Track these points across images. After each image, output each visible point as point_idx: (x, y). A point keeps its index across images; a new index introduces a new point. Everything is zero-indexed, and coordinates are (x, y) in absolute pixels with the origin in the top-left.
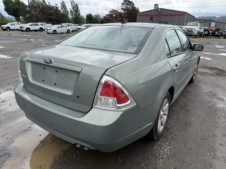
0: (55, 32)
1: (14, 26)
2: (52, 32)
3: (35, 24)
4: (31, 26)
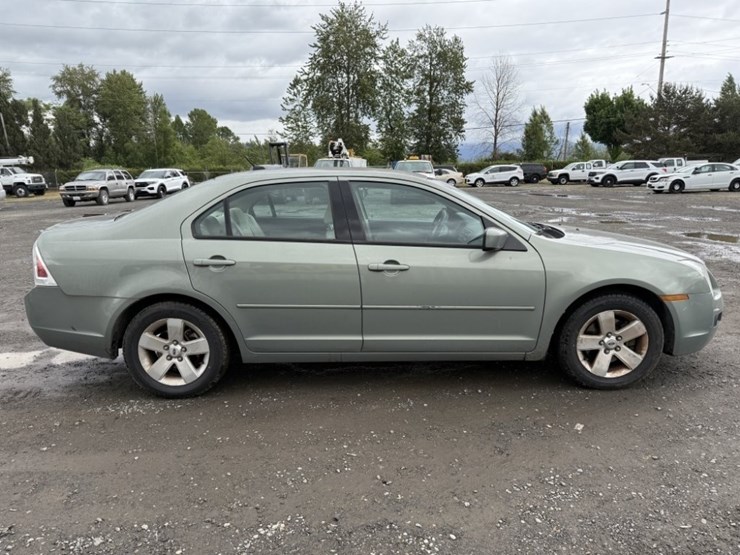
0: (677, 187)
1: (580, 171)
2: (667, 188)
3: (635, 163)
4: (621, 168)
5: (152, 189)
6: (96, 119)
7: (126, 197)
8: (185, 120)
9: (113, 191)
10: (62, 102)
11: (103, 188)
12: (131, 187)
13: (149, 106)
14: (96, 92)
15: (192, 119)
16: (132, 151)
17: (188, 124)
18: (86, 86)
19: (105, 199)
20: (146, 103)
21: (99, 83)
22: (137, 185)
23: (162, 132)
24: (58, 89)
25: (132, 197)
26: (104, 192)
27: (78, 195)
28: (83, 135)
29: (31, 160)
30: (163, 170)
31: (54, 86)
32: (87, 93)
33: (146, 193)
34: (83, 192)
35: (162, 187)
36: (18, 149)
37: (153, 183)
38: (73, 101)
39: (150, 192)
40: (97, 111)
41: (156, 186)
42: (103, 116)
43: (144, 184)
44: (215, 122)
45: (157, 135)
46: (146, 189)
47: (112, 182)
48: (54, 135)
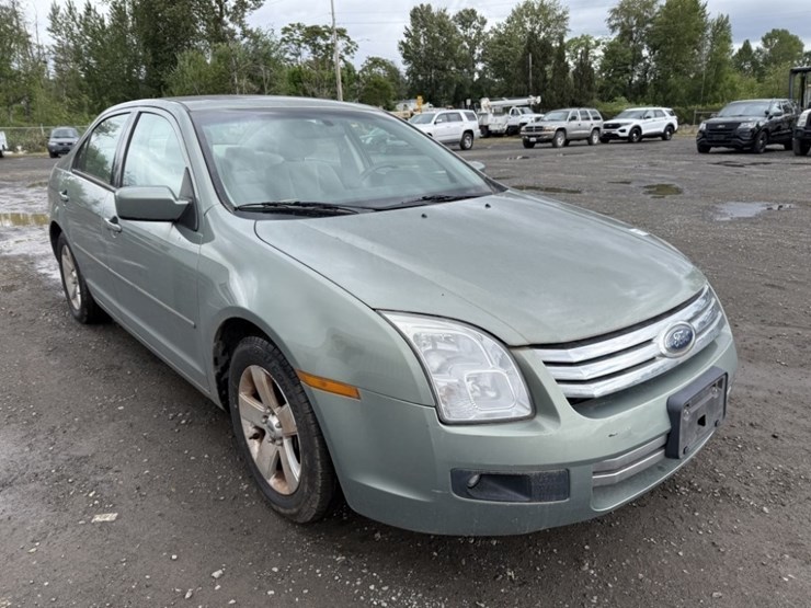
5: (623, 131)
6: (645, 53)
7: (589, 139)
8: (756, 45)
9: (571, 133)
10: (613, 37)
11: (562, 130)
12: (597, 129)
13: (709, 31)
14: (651, 21)
15: (766, 45)
16: (674, 87)
17: (758, 50)
18: (642, 15)
19: (560, 141)
20: (705, 29)
21: (657, 11)
22: (606, 126)
23: (717, 63)
24: (613, 22)
25: (596, 139)
26: (561, 133)
27: (535, 136)
28: (627, 71)
29: (539, 99)
30: (644, 109)
31: (610, 20)
32: (642, 22)
33: (616, 137)
34: (539, 133)
35: (637, 129)
36: (538, 89)
37: (626, 124)
38: (626, 34)
39: (621, 134)
40: (648, 43)
41: (628, 128)
42: (653, 48)
43: (616, 126)
44: (802, 45)
45: (708, 68)
46: (617, 131)
47: (574, 123)
48: (574, 73)
